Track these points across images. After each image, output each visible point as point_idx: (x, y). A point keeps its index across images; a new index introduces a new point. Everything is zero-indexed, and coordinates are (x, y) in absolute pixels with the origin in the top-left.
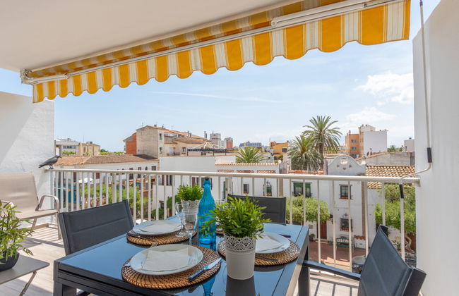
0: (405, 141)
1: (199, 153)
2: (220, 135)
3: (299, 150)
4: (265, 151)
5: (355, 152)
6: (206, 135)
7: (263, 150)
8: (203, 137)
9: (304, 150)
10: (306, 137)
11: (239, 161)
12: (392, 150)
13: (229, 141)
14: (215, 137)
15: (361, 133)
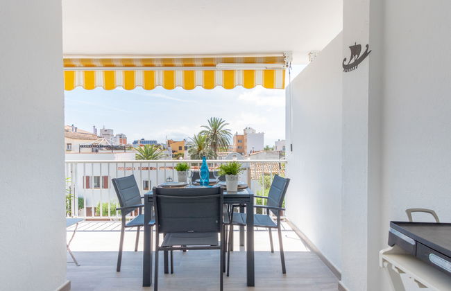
0: (276, 142)
1: (90, 149)
2: (112, 131)
3: (196, 148)
4: (164, 149)
5: (241, 150)
6: (95, 130)
7: (162, 148)
8: (92, 132)
9: (200, 148)
10: (203, 136)
11: (139, 157)
12: (267, 149)
13: (122, 138)
14: (107, 133)
15: (246, 134)
